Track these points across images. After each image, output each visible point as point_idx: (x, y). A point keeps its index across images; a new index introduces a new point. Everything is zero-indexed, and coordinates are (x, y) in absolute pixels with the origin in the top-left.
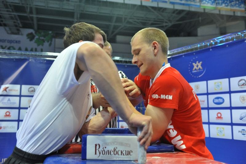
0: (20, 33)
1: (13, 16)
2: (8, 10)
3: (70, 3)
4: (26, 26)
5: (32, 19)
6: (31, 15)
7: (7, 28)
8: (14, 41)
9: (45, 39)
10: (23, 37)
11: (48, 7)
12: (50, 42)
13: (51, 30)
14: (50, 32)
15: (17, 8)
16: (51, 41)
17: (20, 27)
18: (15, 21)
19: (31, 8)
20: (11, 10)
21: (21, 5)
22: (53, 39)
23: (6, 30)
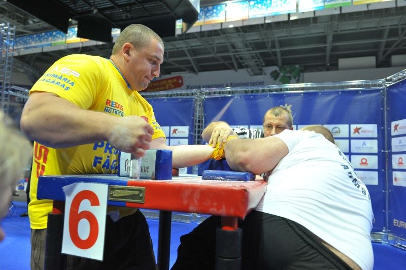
0: (263, 73)
1: (254, 55)
2: (248, 49)
3: (318, 24)
4: (269, 63)
5: (275, 54)
6: (273, 50)
7: (249, 69)
8: (257, 82)
9: (291, 75)
10: (266, 77)
11: (291, 36)
12: (297, 78)
13: (297, 64)
14: (297, 66)
15: (259, 45)
16: (299, 76)
17: (263, 66)
18: (257, 60)
19: (273, 42)
20: (251, 49)
21: (261, 40)
22: (302, 74)
23: (248, 71)
